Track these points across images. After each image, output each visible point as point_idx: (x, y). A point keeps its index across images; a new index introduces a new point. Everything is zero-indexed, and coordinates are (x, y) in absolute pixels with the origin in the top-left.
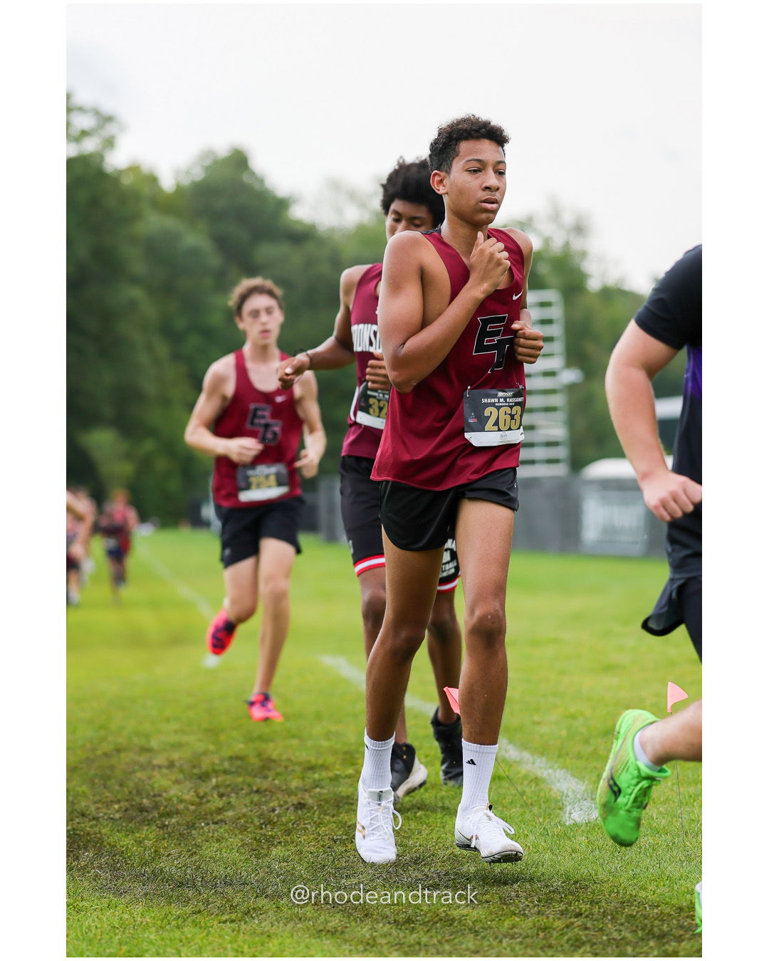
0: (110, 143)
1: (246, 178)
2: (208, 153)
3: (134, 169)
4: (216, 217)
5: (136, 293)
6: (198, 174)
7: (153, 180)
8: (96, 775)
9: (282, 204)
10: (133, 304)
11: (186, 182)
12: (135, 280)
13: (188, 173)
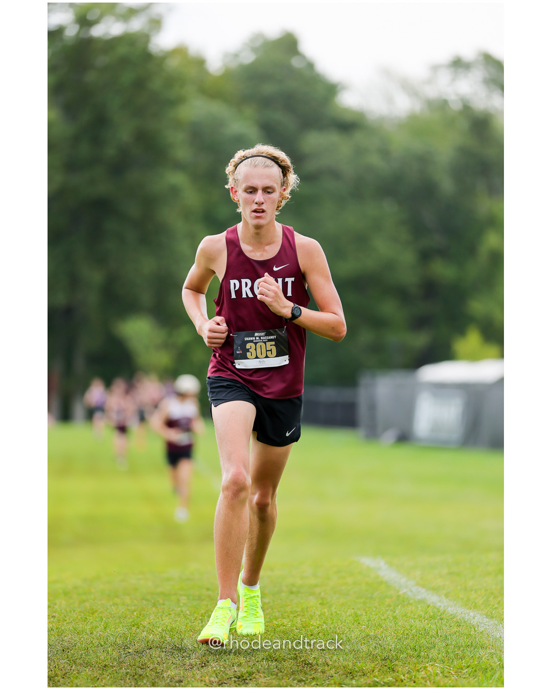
0: (156, 24)
1: (295, 62)
2: (258, 36)
3: (180, 51)
4: (265, 102)
5: (177, 179)
6: (249, 58)
7: (200, 63)
8: (127, 673)
9: (332, 89)
10: (174, 191)
11: (234, 65)
12: (178, 166)
13: (236, 55)
